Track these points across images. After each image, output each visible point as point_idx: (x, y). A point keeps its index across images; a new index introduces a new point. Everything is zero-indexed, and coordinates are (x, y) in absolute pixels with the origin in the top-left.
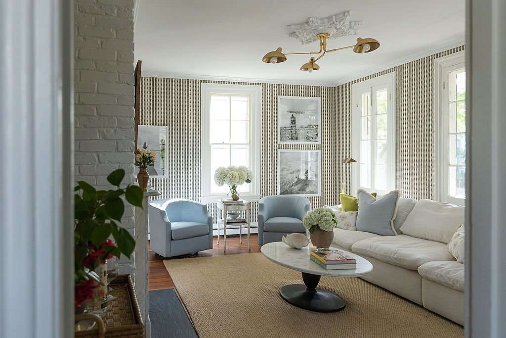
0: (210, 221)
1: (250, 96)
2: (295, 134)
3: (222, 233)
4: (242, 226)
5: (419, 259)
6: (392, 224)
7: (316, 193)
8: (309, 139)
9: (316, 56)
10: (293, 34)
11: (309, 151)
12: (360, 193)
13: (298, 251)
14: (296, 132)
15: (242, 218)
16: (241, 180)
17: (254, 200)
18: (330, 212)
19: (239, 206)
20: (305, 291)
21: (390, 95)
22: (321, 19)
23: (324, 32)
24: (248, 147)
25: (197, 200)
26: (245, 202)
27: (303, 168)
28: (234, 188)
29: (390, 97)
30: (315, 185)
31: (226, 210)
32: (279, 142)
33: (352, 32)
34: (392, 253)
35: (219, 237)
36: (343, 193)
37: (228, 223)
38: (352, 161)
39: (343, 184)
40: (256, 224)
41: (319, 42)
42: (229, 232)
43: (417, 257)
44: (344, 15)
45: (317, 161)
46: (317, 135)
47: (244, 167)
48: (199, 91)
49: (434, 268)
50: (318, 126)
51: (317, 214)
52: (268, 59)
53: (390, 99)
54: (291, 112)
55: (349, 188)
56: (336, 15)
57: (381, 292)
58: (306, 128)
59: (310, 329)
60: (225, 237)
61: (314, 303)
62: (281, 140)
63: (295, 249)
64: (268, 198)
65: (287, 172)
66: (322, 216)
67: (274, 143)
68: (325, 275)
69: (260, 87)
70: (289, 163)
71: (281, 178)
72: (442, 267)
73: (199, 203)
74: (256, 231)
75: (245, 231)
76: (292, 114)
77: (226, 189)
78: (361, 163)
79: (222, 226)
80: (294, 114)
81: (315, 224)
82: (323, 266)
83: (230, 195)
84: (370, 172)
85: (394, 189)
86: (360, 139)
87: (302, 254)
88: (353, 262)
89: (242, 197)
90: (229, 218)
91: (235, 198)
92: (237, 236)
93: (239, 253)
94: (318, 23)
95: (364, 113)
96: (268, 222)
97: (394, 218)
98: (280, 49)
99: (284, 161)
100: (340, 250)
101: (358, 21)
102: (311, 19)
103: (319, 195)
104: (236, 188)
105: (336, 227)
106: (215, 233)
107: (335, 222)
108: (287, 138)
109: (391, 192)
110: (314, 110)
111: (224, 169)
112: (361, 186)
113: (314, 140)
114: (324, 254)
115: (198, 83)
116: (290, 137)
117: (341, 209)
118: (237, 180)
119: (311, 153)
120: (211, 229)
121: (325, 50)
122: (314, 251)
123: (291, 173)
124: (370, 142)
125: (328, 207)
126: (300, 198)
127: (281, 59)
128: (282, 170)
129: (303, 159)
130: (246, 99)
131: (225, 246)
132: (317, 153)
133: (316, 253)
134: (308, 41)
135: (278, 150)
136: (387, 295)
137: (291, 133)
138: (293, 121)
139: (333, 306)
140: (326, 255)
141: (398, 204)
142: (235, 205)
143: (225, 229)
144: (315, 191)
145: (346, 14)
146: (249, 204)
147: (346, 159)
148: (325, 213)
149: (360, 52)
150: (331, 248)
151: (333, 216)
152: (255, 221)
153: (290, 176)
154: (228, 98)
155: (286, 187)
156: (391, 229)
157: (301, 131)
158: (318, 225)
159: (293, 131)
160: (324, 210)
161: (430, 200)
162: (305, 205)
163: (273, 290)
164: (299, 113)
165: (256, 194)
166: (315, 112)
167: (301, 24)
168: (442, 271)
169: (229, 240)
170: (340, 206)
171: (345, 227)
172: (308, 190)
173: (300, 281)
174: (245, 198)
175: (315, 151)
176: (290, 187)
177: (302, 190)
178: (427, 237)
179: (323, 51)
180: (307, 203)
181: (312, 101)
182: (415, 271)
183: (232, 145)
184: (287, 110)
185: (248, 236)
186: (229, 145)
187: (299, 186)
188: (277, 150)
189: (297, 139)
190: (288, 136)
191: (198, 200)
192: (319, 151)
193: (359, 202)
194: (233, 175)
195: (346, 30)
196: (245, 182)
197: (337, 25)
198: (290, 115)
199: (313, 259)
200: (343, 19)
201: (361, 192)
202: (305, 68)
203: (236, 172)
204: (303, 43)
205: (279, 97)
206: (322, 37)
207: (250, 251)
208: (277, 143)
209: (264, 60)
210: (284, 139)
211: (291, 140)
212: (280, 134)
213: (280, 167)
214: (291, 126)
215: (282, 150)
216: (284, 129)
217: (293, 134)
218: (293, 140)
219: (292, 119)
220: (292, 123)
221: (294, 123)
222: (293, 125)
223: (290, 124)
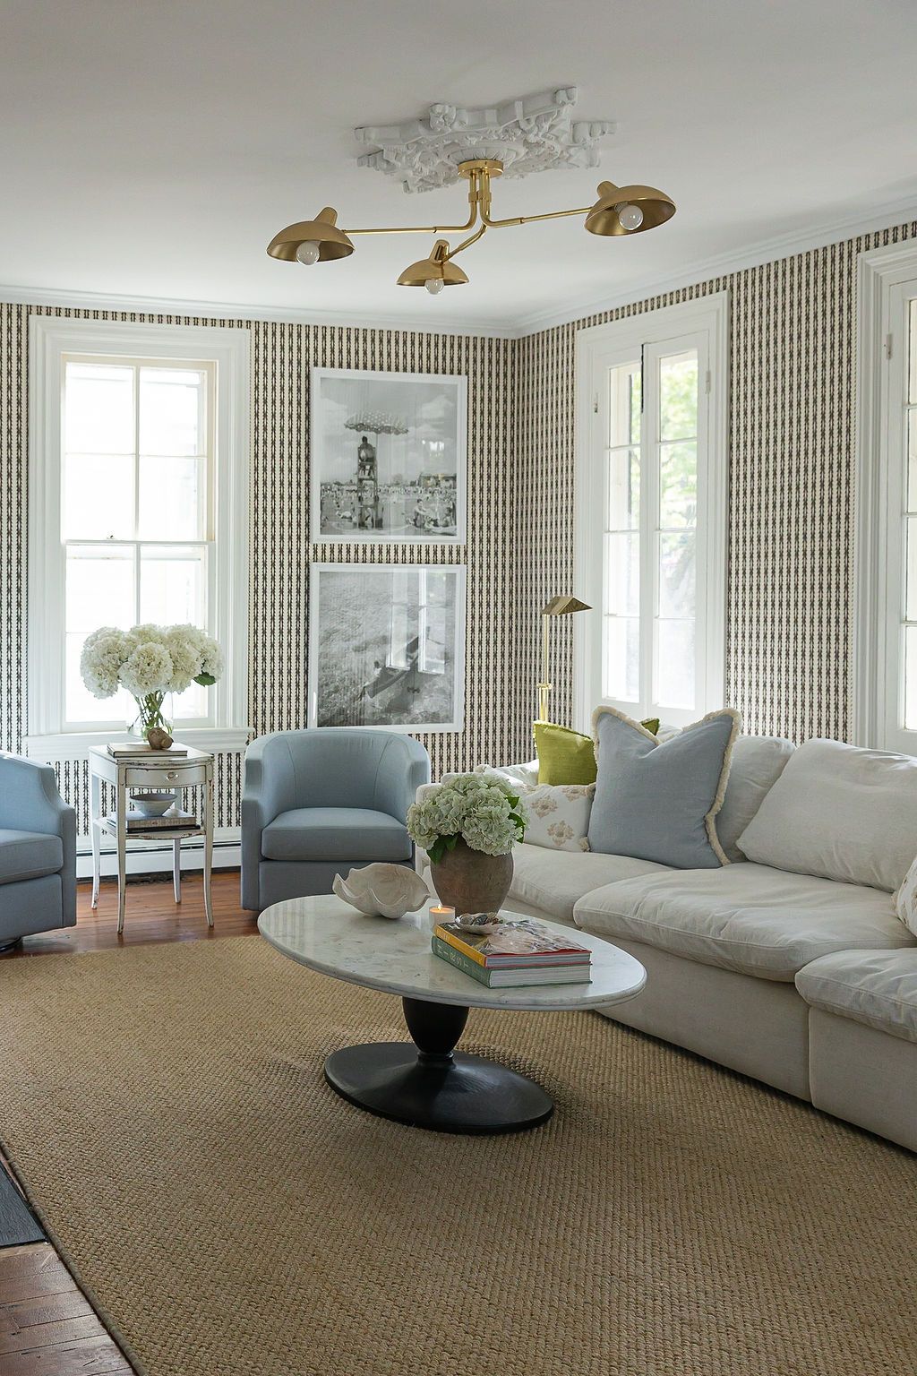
0: (67, 825)
1: (209, 367)
2: (374, 507)
3: (110, 867)
4: (183, 842)
5: (800, 943)
6: (712, 827)
7: (449, 719)
8: (422, 526)
9: (454, 239)
10: (373, 156)
11: (423, 571)
12: (605, 721)
13: (387, 928)
14: (376, 499)
15: (183, 814)
16: (181, 675)
17: (225, 748)
18: (503, 789)
19: (172, 769)
20: (415, 1063)
21: (709, 374)
22: (473, 110)
23: (483, 153)
24: (202, 552)
25: (14, 747)
26: (193, 754)
27: (398, 628)
28: (153, 703)
29: (709, 381)
30: (442, 691)
31: (124, 781)
32: (317, 537)
33: (579, 155)
34: (710, 927)
35: (96, 882)
36: (542, 721)
37: (134, 830)
38: (576, 606)
39: (545, 688)
40: (235, 833)
41: (464, 186)
42: (136, 865)
43: (795, 938)
44: (554, 101)
45: (449, 604)
46: (452, 511)
47: (191, 629)
48: (23, 345)
49: (847, 974)
50: (454, 478)
51: (456, 797)
52: (288, 246)
53: (709, 389)
54: (360, 427)
55: (562, 704)
56: (526, 99)
57: (673, 1060)
58: (413, 484)
59: (436, 1192)
60: (121, 882)
61: (446, 1103)
62: (324, 528)
63: (380, 918)
64: (276, 741)
65: (344, 645)
66: (474, 804)
67: (299, 538)
68: (484, 1005)
69: (246, 335)
70: (351, 614)
71: (322, 668)
72: (876, 971)
73: (22, 757)
74: (233, 858)
75: (193, 860)
76: (363, 433)
77: (124, 707)
78: (605, 611)
79: (111, 842)
80: (370, 435)
81: (451, 830)
82: (479, 974)
83: (140, 729)
84: (635, 646)
85: (717, 706)
86: (601, 529)
87: (404, 936)
88: (580, 958)
89: (186, 738)
90: (137, 812)
91: (159, 742)
92: (165, 877)
93: (171, 939)
94: (462, 123)
95: (617, 435)
96: (277, 825)
97: (717, 807)
98: (328, 214)
99: (334, 604)
100: (533, 920)
101: (601, 122)
102: (438, 109)
103: (457, 726)
104: (160, 703)
105: (521, 840)
106: (83, 868)
107: (520, 823)
108: (347, 522)
109: (708, 718)
110: (440, 419)
111: (116, 633)
112: (604, 695)
113: (441, 530)
114: (481, 935)
115: (19, 315)
116: (355, 519)
117: (535, 776)
118: (166, 673)
119: (430, 579)
120: (70, 854)
121: (486, 219)
122: (445, 926)
123: (358, 650)
124: (636, 536)
125: (490, 771)
126: (390, 739)
127: (334, 249)
129: (400, 596)
130: (193, 377)
131: (122, 914)
132: (451, 578)
133: (454, 932)
134: (427, 184)
135: (313, 566)
136: (691, 1070)
137: (357, 505)
138: (368, 461)
139: (510, 1114)
140: (489, 939)
141: (732, 758)
142: (158, 768)
143: (122, 853)
144: (442, 714)
145: (562, 96)
146: (206, 764)
147: (555, 601)
148: (483, 791)
149: (608, 231)
150: (502, 913)
151: (514, 802)
152: (230, 823)
153: (353, 661)
154: (127, 374)
155: (341, 700)
156: (709, 843)
157: (394, 498)
158: (460, 834)
159: (365, 495)
160: (481, 783)
161: (840, 743)
162: (408, 764)
163: (303, 1065)
164: (388, 430)
165: (230, 726)
166: (446, 428)
167: (404, 125)
168: (873, 983)
169: (135, 893)
170: (534, 766)
171: (549, 840)
172: (418, 708)
173: (398, 1033)
174: (191, 738)
175: (441, 571)
176: (354, 699)
177: (398, 709)
178: (828, 870)
179: (479, 222)
180: (418, 758)
181: (435, 390)
182: (790, 985)
183: (144, 549)
184: (345, 422)
185: (206, 876)
186: (131, 549)
187: (388, 694)
188: (307, 565)
189: (379, 524)
190: (348, 514)
191: (19, 748)
192: (460, 571)
193: (599, 754)
194: (149, 657)
195: (558, 149)
196: (193, 681)
197: (530, 131)
198: (354, 440)
199: (441, 952)
200: (549, 115)
201: (606, 716)
202: (416, 277)
203: (161, 648)
204: (407, 189)
205: (317, 373)
206: (478, 169)
207: (211, 933)
208: (307, 538)
209: (275, 252)
210: (334, 524)
211: (357, 530)
212: (321, 509)
213: (320, 626)
214: (361, 480)
215: (328, 567)
216: (335, 488)
217: (366, 507)
218: (365, 531)
219: (363, 454)
220: (362, 467)
221: (368, 467)
222: (366, 477)
223: (356, 470)
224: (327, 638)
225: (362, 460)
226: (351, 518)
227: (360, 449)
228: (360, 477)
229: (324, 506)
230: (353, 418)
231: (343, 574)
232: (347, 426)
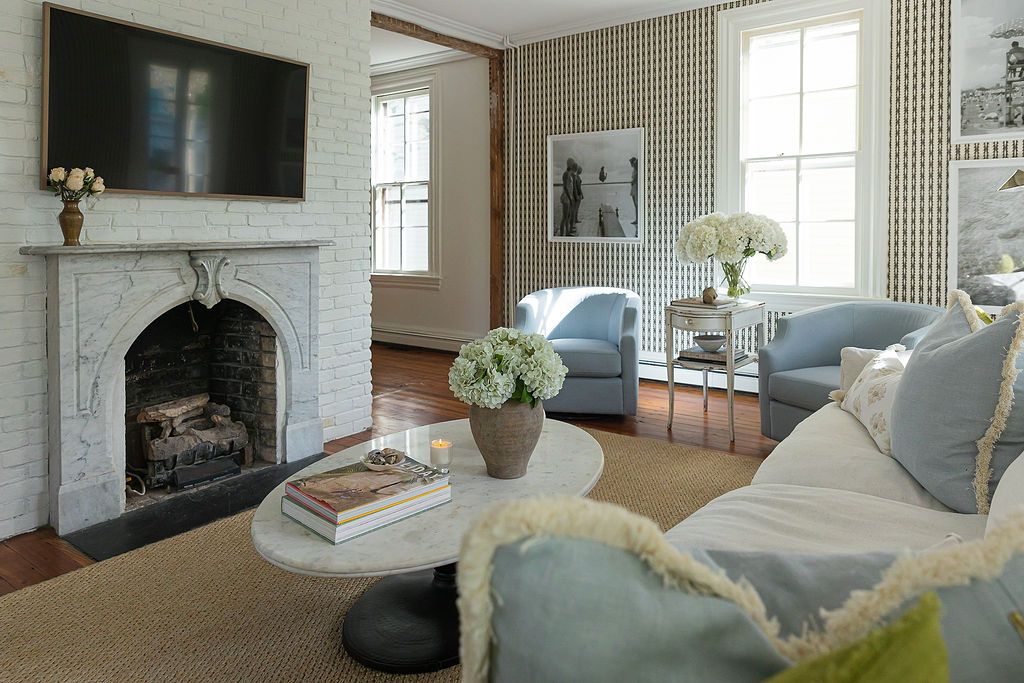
24: (852, 160)
32: (957, 138)
54: (1006, 35)
62: (964, 130)
65: (989, 233)
70: (996, 205)
71: (962, 253)
76: (1013, 39)
108: (992, 122)
116: (1002, 119)
123: (1005, 235)
128: (967, 227)
135: (955, 164)
137: (1005, 106)
138: (1018, 64)
154: (795, 36)
159: (1014, 95)
165: (871, 296)
183: (802, 161)
184: (991, 33)
186: (794, 162)
188: (948, 164)
190: (994, 115)
208: (949, 141)
210: (976, 125)
211: (1004, 128)
212: (962, 113)
213: (959, 216)
214: (1010, 83)
215: (971, 164)
216: (979, 93)
217: (1016, 106)
218: (1014, 128)
219: (1013, 58)
220: (1012, 70)
221: (1019, 69)
222: (1017, 78)
223: (1005, 74)
224: (968, 227)
225: (1012, 64)
226: (997, 118)
227: (1009, 55)
228: (1009, 79)
229: (965, 112)
230: (1000, 28)
231: (986, 169)
232: (992, 36)
